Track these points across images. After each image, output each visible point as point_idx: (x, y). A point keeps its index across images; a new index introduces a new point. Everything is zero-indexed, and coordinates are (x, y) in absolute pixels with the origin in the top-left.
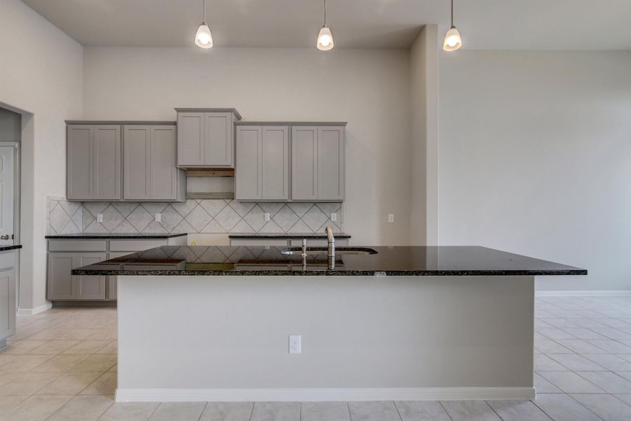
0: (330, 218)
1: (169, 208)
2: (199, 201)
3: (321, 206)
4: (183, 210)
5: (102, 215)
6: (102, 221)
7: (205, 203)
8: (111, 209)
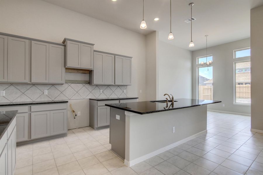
0: (123, 92)
1: (53, 88)
2: (70, 84)
3: (121, 87)
4: (61, 88)
5: (4, 91)
6: (4, 95)
7: (73, 85)
8: (12, 88)
